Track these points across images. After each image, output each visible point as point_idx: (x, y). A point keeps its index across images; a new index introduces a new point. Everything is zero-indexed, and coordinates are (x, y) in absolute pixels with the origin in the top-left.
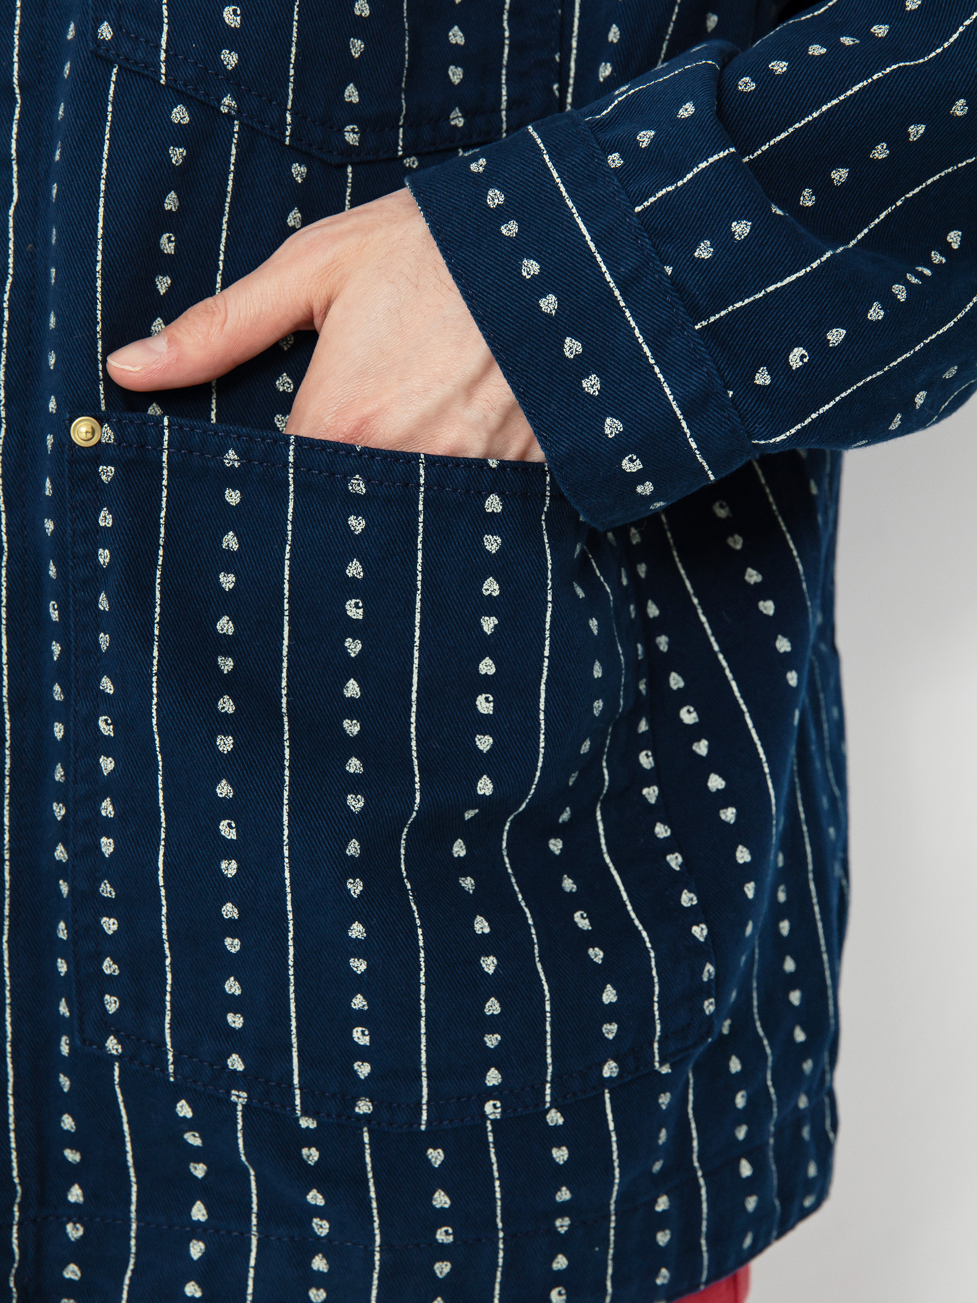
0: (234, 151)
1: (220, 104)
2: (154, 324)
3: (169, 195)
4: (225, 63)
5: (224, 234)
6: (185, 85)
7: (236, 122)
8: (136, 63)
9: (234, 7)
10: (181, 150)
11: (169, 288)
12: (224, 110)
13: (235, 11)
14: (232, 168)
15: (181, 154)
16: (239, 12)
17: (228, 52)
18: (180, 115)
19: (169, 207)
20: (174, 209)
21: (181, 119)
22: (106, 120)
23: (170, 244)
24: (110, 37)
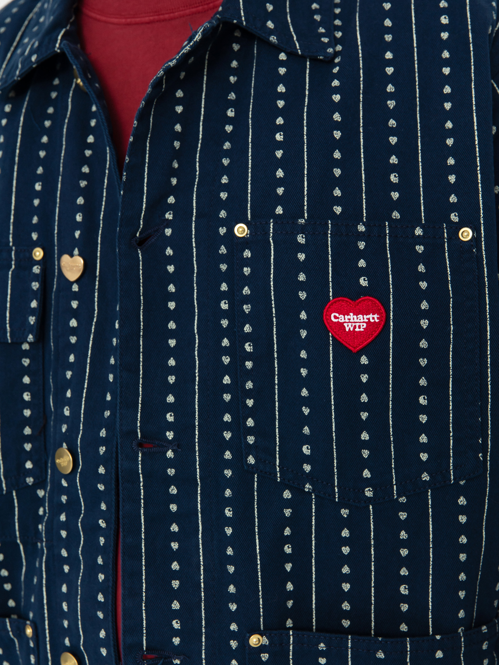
0: (314, 507)
1: (304, 487)
2: (288, 585)
3: (286, 529)
4: (305, 470)
5: (314, 542)
6: (289, 481)
7: (313, 494)
8: (266, 473)
9: (307, 446)
10: (289, 510)
11: (291, 568)
12: (307, 490)
13: (307, 447)
14: (314, 514)
15: (289, 511)
16: (309, 448)
17: (306, 465)
18: (287, 494)
19: (287, 534)
20: (289, 534)
21: (288, 496)
22: (254, 499)
23: (289, 549)
24: (254, 463)
